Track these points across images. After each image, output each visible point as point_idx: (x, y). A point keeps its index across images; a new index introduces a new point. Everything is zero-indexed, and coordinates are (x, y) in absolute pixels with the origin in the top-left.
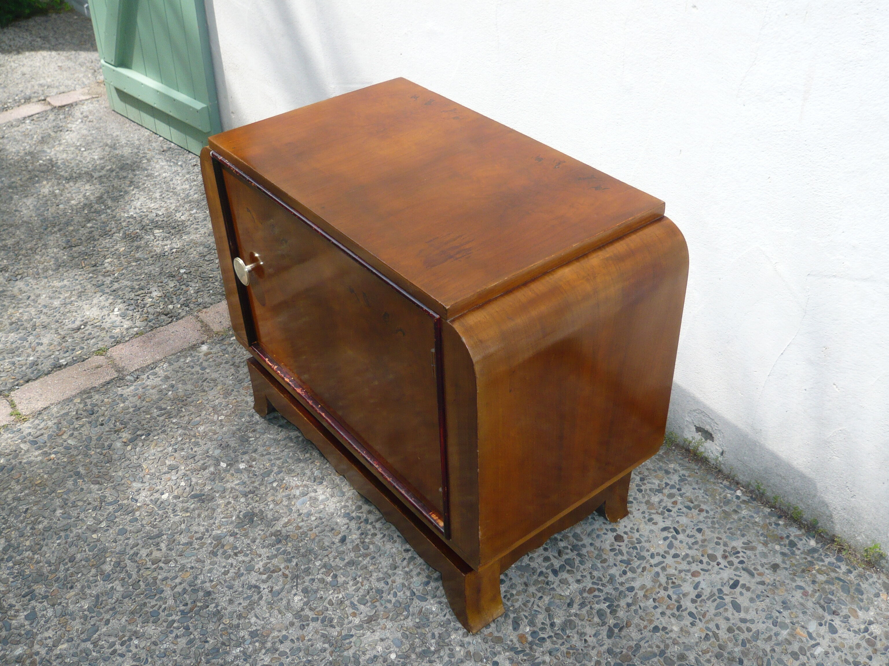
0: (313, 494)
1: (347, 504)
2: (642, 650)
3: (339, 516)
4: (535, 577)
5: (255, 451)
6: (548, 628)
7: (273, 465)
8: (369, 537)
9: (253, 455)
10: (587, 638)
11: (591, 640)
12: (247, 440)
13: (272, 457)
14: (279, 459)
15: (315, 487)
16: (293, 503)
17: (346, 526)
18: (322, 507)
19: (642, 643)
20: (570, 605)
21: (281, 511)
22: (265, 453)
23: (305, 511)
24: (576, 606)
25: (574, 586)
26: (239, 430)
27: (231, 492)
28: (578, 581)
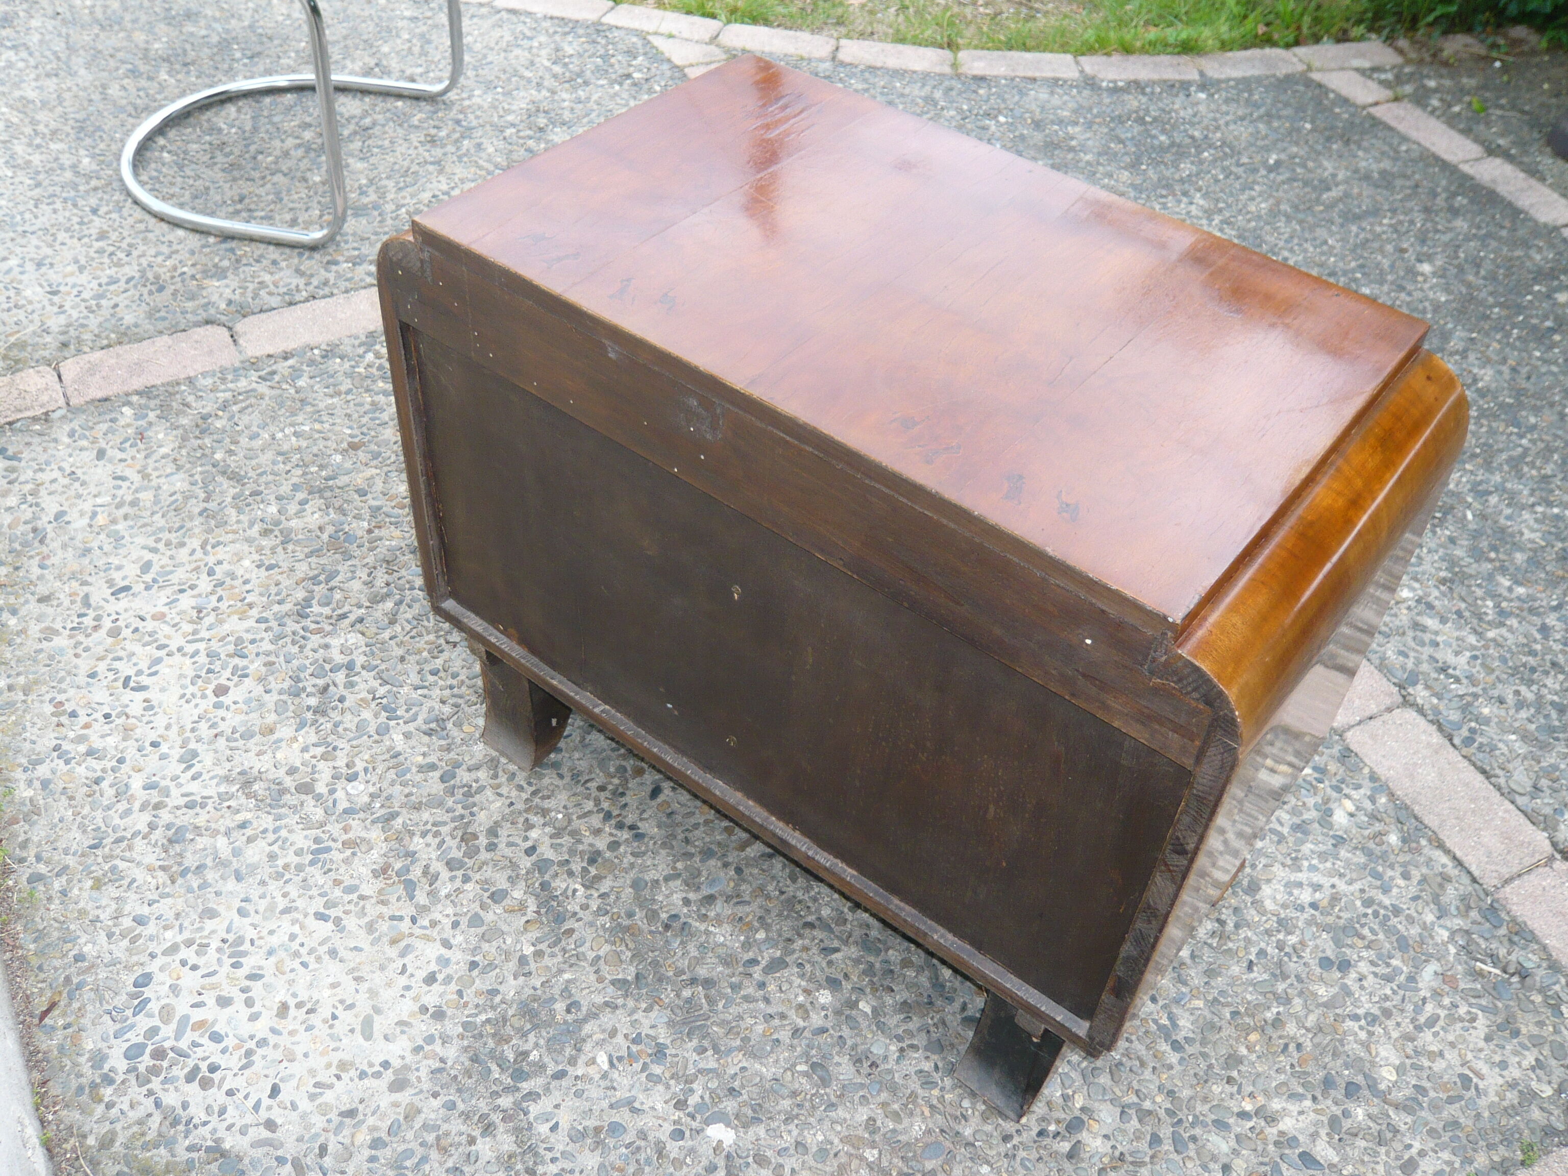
0: (692, 896)
1: (632, 859)
2: (306, 550)
3: (652, 838)
4: (383, 667)
5: (796, 1032)
6: (408, 600)
7: (762, 985)
8: (610, 787)
9: (801, 1023)
10: (365, 577)
11: (363, 574)
12: (814, 1066)
13: (762, 1005)
14: (747, 999)
15: (685, 910)
16: (732, 884)
17: (645, 816)
18: (679, 865)
19: (302, 556)
20: (361, 620)
21: (756, 871)
22: (776, 1022)
23: (712, 862)
24: (352, 617)
25: (335, 642)
26: (832, 1106)
27: (850, 936)
28: (327, 646)
